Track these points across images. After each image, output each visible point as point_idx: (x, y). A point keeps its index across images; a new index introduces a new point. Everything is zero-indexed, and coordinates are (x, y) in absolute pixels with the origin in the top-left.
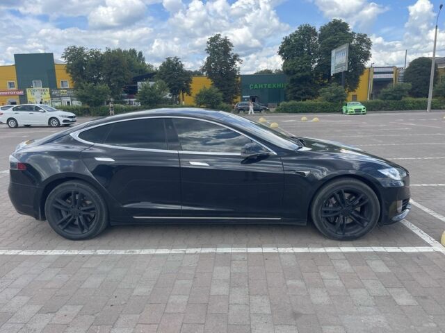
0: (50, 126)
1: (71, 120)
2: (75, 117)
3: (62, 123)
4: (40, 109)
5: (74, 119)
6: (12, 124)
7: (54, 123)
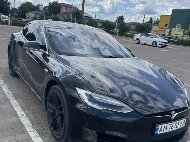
0: (152, 46)
1: (164, 44)
2: (167, 43)
3: (158, 45)
4: (151, 36)
5: (166, 44)
6: (137, 42)
7: (155, 44)
